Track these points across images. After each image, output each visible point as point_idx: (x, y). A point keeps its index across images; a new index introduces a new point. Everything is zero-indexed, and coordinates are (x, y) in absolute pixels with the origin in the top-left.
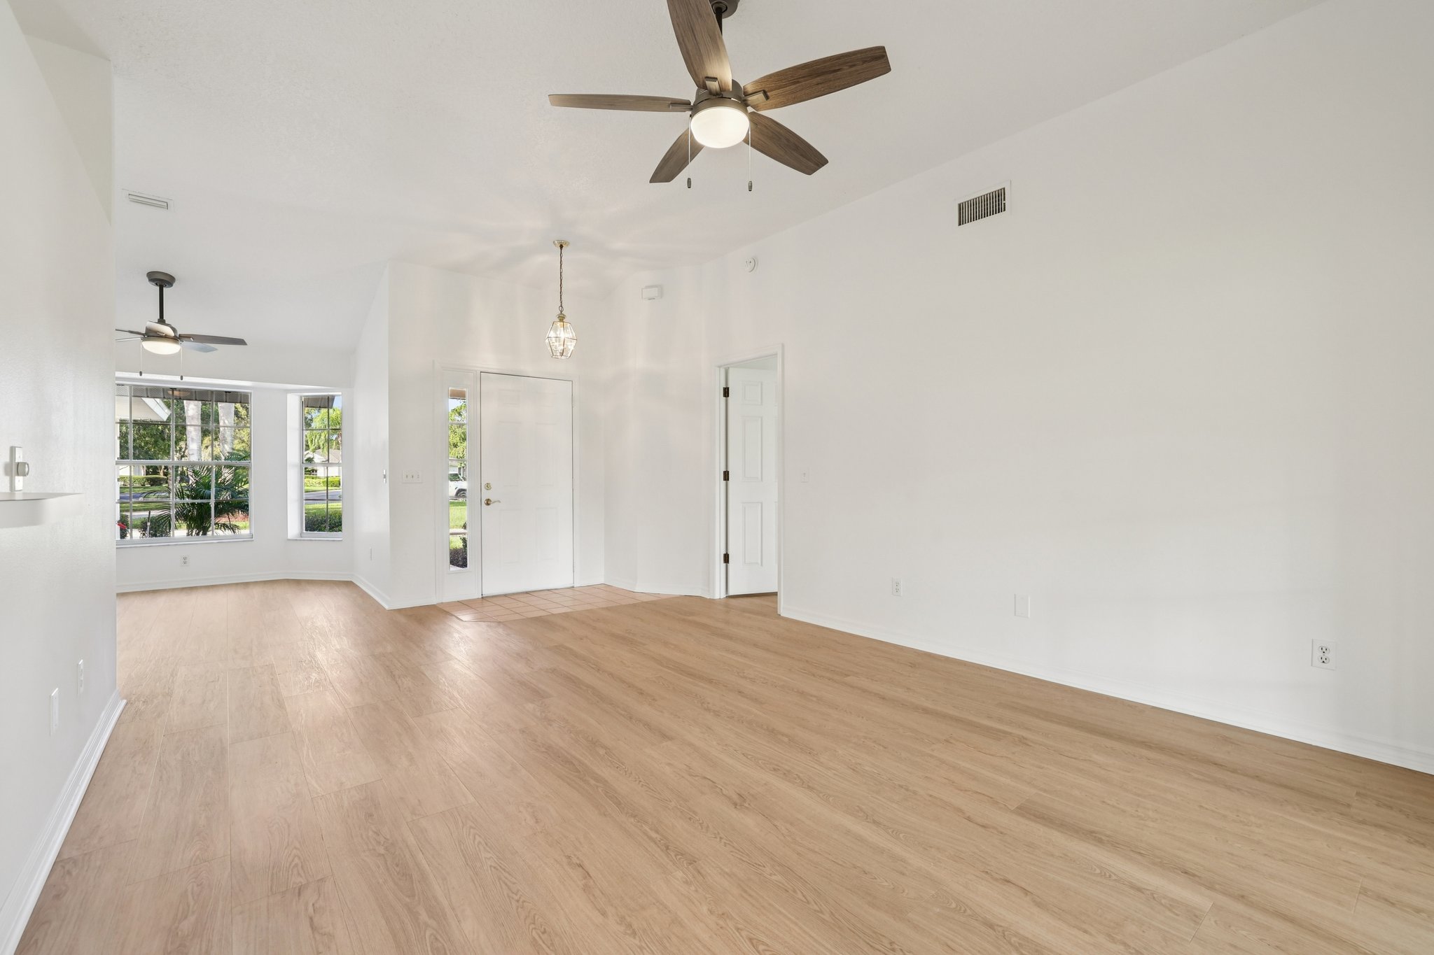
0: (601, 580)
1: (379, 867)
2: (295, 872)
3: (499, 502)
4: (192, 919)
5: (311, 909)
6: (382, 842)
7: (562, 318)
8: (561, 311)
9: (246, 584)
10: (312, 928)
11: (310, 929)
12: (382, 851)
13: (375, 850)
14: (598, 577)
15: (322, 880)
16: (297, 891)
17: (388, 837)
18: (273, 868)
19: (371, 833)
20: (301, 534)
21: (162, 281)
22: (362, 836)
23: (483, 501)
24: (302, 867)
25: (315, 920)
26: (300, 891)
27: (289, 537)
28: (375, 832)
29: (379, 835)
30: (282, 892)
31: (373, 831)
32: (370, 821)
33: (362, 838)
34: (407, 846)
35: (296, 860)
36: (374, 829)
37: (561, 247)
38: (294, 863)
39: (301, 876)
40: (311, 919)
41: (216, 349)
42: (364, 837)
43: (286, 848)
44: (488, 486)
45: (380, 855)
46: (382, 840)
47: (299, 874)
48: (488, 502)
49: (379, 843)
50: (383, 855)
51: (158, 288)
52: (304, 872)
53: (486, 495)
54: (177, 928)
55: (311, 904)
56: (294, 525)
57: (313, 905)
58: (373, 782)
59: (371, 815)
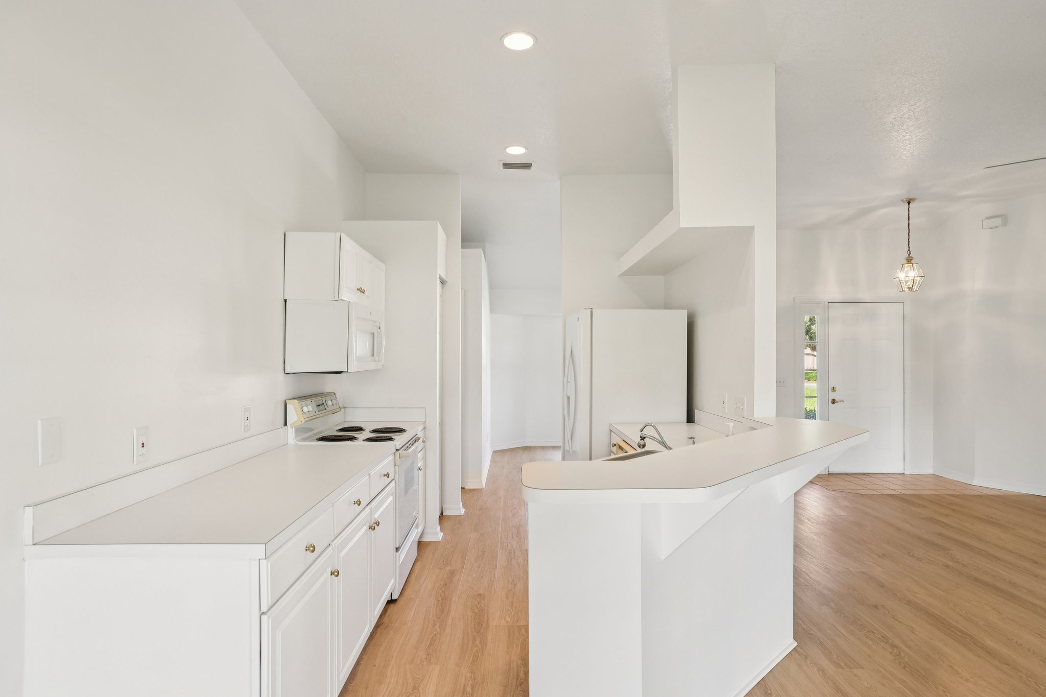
0: (930, 471)
3: (843, 401)
7: (909, 260)
8: (909, 254)
14: (927, 468)
23: (830, 401)
37: (909, 203)
44: (834, 389)
48: (834, 402)
53: (832, 396)
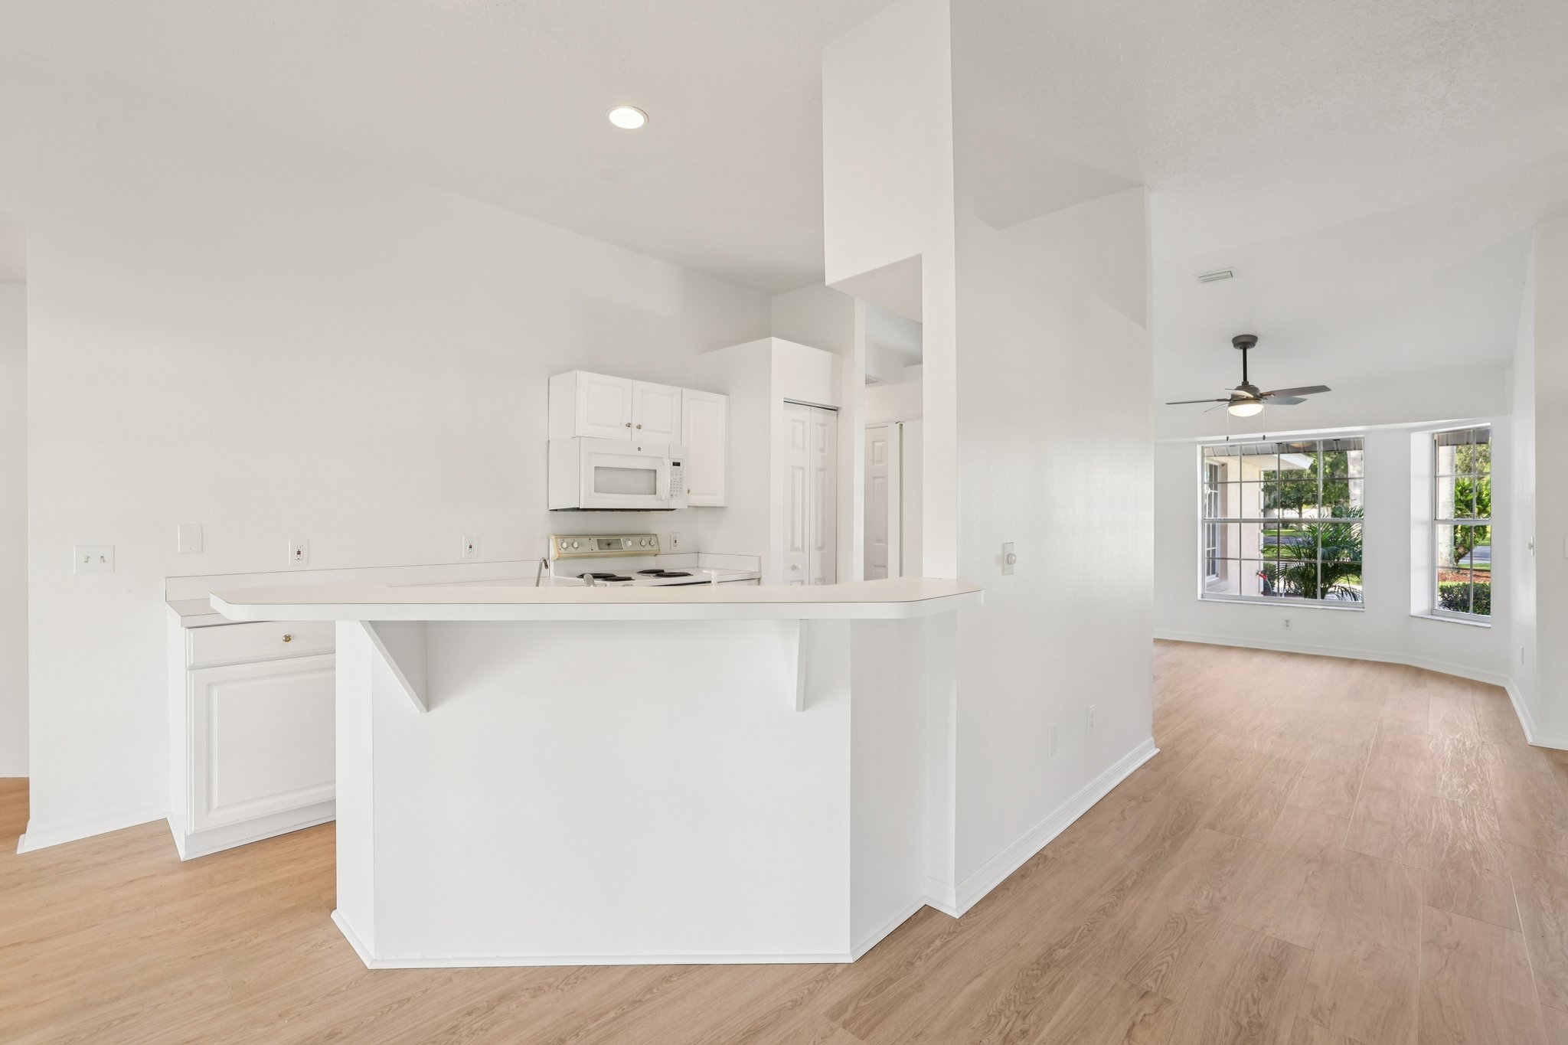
1: (1227, 1034)
2: (1155, 976)
4: (1067, 951)
5: (1139, 1017)
6: (1252, 1014)
9: (1352, 662)
10: (1128, 1033)
11: (1126, 1032)
12: (1244, 1021)
13: (1237, 1015)
15: (1169, 1001)
16: (1143, 993)
17: (1262, 1014)
18: (1143, 958)
19: (1249, 996)
20: (1432, 612)
21: (1245, 343)
22: (1238, 990)
24: (1163, 976)
25: (1136, 1029)
26: (1144, 995)
27: (1412, 614)
28: (1253, 998)
29: (1255, 1004)
30: (1133, 984)
31: (1252, 996)
32: (1259, 983)
33: (1236, 994)
34: (1274, 1040)
35: (1164, 967)
36: (1255, 995)
38: (1159, 968)
39: (1156, 983)
40: (1134, 1024)
41: (1306, 400)
42: (1239, 994)
43: (1165, 949)
45: (1238, 1024)
46: (1254, 1010)
47: (1156, 980)
49: (1248, 1011)
50: (1242, 1027)
51: (1242, 351)
52: (1162, 981)
54: (1055, 950)
55: (1143, 1013)
56: (1421, 598)
57: (1145, 1015)
58: (1299, 947)
59: (1265, 979)
